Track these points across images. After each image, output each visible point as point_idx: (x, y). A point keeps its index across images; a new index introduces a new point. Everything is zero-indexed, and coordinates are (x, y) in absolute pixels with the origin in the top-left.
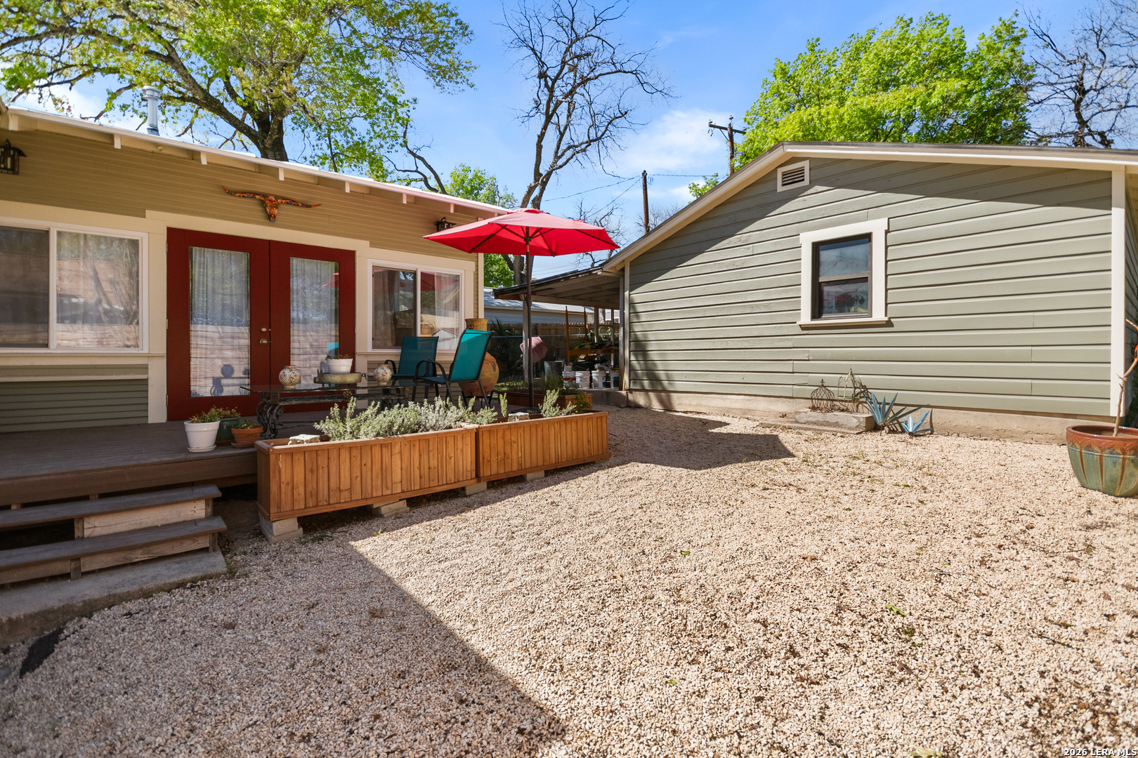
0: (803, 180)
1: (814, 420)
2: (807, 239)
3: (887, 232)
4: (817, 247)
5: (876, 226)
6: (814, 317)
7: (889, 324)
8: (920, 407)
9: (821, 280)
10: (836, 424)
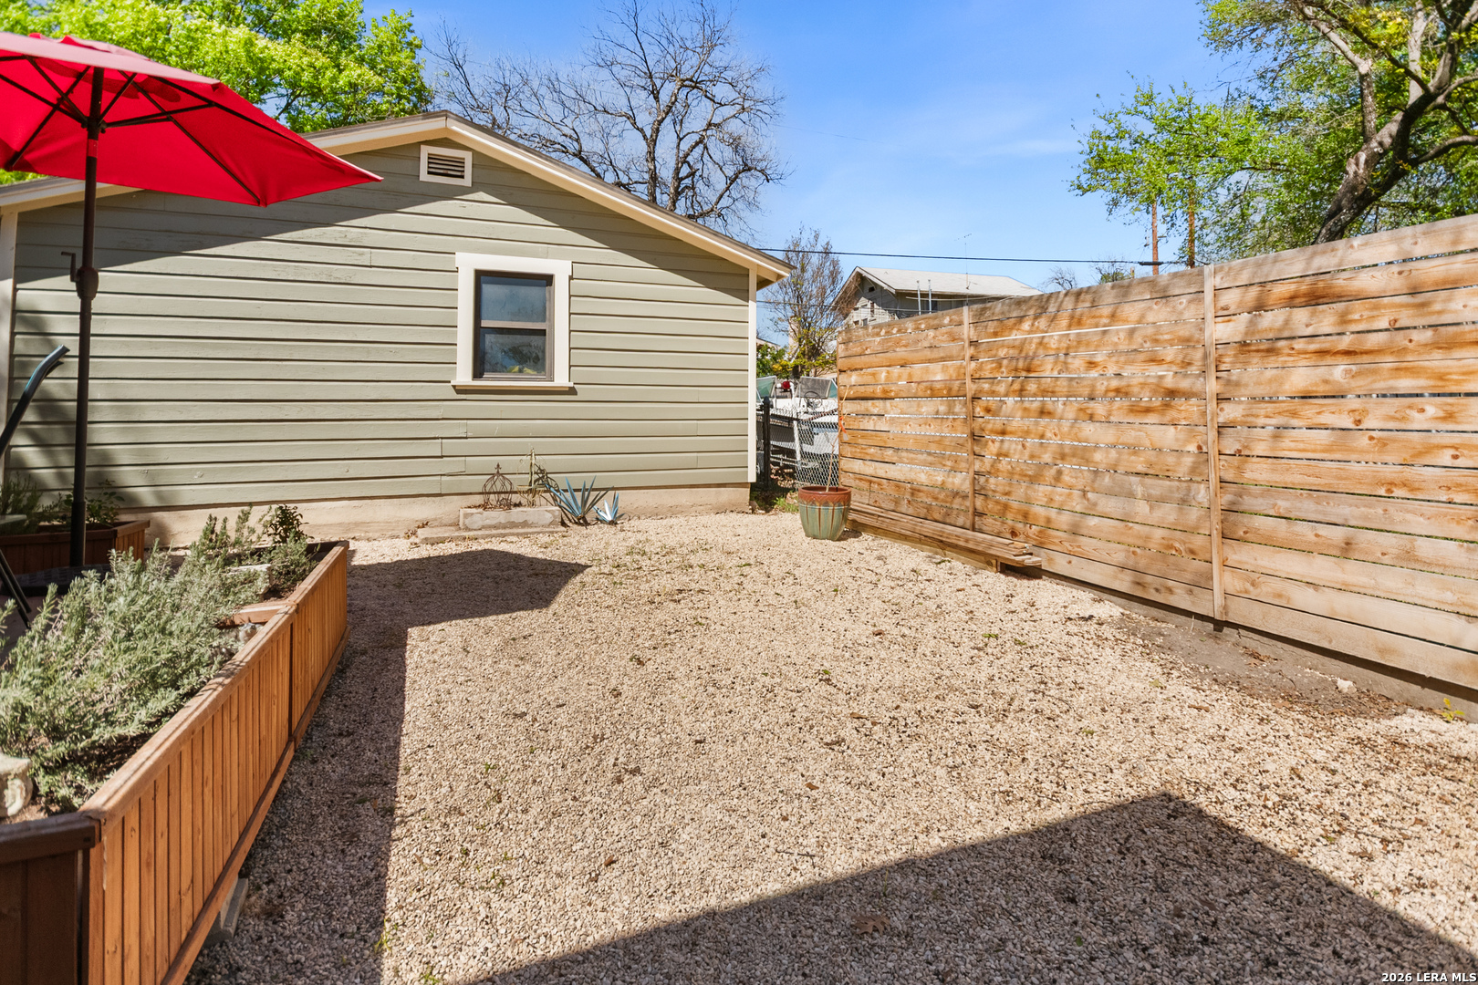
0: (462, 177)
1: (494, 522)
2: (468, 262)
3: (571, 278)
4: (482, 277)
5: (558, 267)
6: (477, 374)
7: (572, 391)
8: (607, 490)
9: (484, 323)
10: (525, 524)
